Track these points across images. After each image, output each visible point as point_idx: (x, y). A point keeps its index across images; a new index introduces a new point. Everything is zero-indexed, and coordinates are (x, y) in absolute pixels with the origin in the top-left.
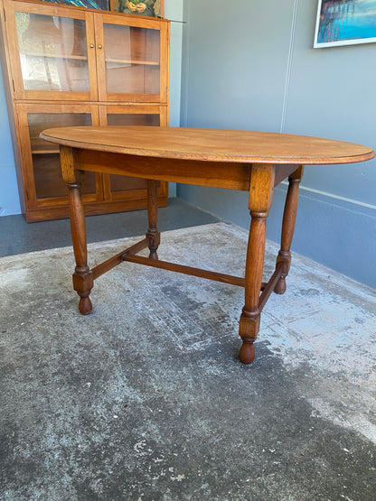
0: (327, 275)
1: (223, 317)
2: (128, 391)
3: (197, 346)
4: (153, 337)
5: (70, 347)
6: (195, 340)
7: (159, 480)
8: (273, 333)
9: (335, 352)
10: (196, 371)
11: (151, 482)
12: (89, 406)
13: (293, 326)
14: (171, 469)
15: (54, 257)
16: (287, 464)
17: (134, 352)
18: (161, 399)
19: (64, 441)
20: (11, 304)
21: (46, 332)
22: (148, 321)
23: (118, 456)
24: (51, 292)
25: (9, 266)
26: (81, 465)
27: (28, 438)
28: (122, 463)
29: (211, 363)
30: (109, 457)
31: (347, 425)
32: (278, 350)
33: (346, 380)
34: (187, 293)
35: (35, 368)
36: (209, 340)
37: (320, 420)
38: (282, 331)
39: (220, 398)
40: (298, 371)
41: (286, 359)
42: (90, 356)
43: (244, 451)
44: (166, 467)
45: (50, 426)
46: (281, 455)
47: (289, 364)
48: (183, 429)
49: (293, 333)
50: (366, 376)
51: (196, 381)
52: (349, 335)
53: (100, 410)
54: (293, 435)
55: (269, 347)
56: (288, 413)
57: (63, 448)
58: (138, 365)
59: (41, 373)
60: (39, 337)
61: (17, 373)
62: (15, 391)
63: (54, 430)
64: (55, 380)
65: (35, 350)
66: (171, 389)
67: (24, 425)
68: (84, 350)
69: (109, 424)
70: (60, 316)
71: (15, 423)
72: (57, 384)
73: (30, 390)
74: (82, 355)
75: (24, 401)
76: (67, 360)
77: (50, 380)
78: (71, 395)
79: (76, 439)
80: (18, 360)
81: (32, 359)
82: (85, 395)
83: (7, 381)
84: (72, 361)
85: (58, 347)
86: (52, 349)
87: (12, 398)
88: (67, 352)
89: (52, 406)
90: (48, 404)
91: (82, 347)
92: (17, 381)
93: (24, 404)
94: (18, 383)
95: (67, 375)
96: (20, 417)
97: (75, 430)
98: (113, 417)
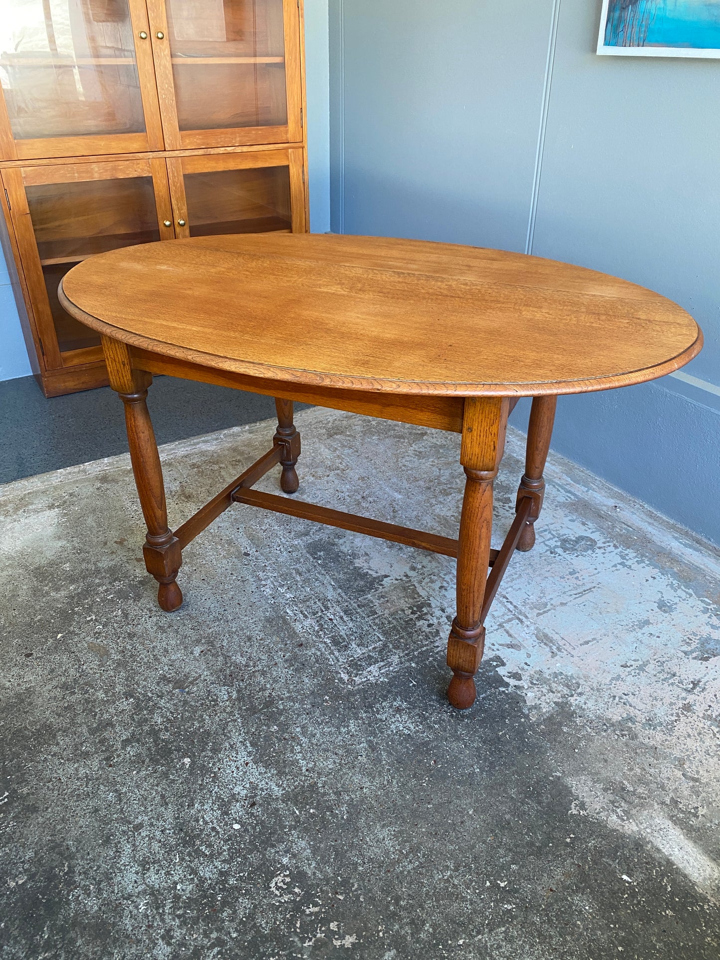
0: (611, 502)
1: (420, 607)
2: (255, 773)
3: (374, 673)
4: (295, 657)
5: (148, 684)
6: (370, 660)
7: (315, 947)
8: (508, 640)
9: (618, 678)
10: (373, 727)
11: (301, 951)
12: (191, 805)
13: (546, 623)
14: (333, 926)
15: (104, 479)
16: (526, 908)
17: (263, 689)
18: (313, 786)
19: (154, 878)
20: (36, 592)
21: (103, 653)
22: (285, 622)
23: (244, 903)
24: (105, 563)
25: (22, 504)
26: (184, 923)
27: (92, 873)
28: (251, 917)
29: (398, 710)
30: (231, 905)
31: (631, 828)
32: (516, 676)
33: (634, 737)
34: (354, 555)
35: (92, 731)
36: (395, 659)
37: (585, 819)
38: (524, 634)
39: (414, 781)
40: (550, 720)
41: (531, 697)
42: (186, 702)
43: (454, 886)
44: (326, 922)
45: (127, 848)
46: (517, 891)
47: (536, 707)
48: (352, 846)
49: (544, 639)
50: (670, 728)
51: (372, 747)
52: (645, 639)
53: (210, 814)
54: (539, 853)
55: (501, 671)
56: (531, 807)
57: (153, 892)
58: (272, 718)
59: (102, 742)
60: (91, 665)
61: (61, 743)
62: (60, 779)
63: (135, 856)
64: (128, 755)
65: (87, 692)
66: (330, 767)
67: (82, 849)
68: (174, 689)
69: (226, 841)
70: (126, 615)
71: (67, 845)
72: (132, 762)
73: (87, 777)
74: (172, 699)
75: (78, 801)
76: (145, 712)
77: (119, 756)
78: (157, 786)
79: (172, 872)
80: (59, 715)
81: (83, 712)
82: (181, 783)
83: (44, 761)
84: (154, 714)
85: (126, 685)
86: (117, 689)
87: (56, 795)
88: (145, 695)
89: (127, 807)
90: (119, 804)
91: (169, 682)
92: (62, 759)
93: (78, 807)
94: (64, 764)
95: (147, 743)
96: (75, 832)
97: (168, 855)
98: (232, 828)
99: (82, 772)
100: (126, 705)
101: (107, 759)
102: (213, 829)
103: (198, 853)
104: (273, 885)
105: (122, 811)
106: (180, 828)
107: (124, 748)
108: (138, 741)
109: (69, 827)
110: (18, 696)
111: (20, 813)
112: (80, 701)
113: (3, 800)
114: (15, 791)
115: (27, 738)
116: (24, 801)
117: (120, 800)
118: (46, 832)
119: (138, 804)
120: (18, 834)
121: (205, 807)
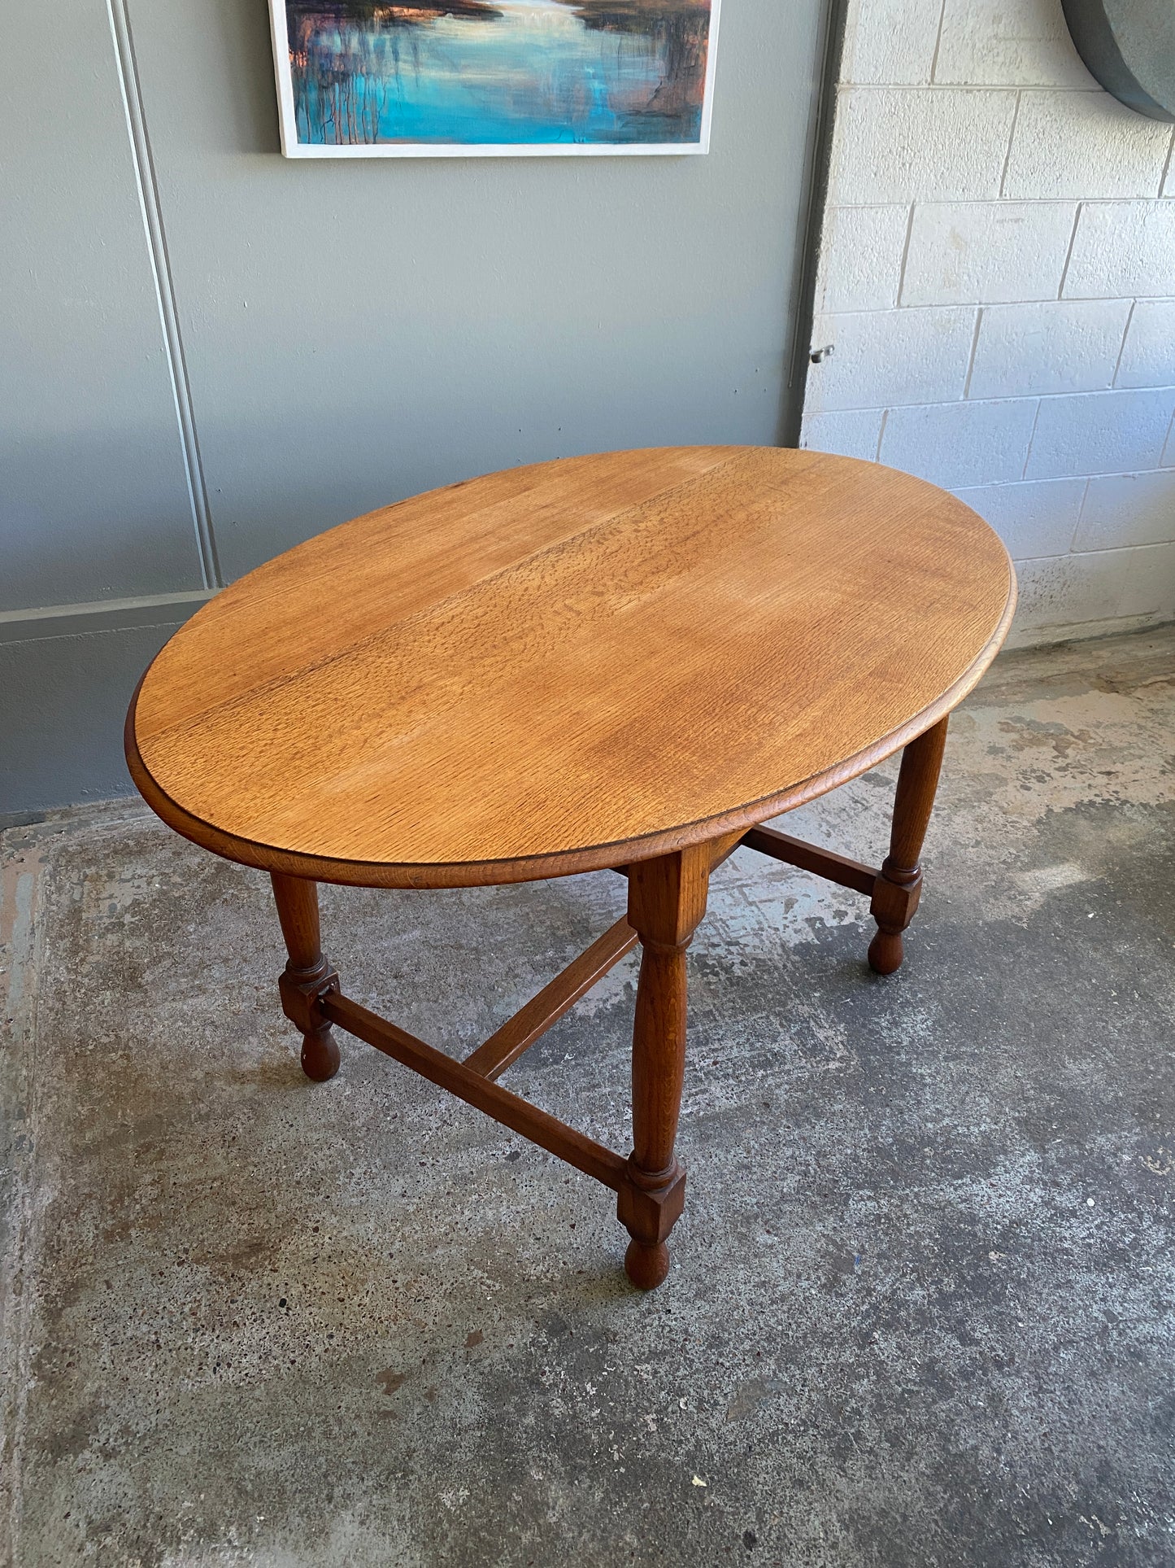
3: (830, 1034)
6: (805, 1034)
8: (779, 904)
10: (923, 1051)
16: (1134, 984)
18: (1018, 1120)
29: (895, 1023)
31: (1037, 897)
32: (840, 914)
36: (805, 1009)
37: (1032, 921)
38: (768, 890)
42: (883, 1256)
46: (1119, 986)
51: (954, 1057)
54: (1075, 961)
55: (831, 923)
56: (1024, 952)
60: (786, 1408)
61: (972, 1442)
62: (1045, 1434)
63: (1154, 1319)
64: (990, 1335)
65: (857, 1412)
66: (987, 1101)
67: (1156, 1388)
68: (852, 1272)
69: (1114, 1215)
70: (655, 1355)
71: (1155, 1409)
72: (1002, 1329)
73: (1036, 1394)
74: (876, 1275)
75: (1080, 1402)
76: (902, 1313)
77: (993, 1349)
78: (1041, 1294)
79: (1167, 1274)
80: (910, 1455)
81: (904, 1413)
82: (1033, 1263)
83: (1011, 1466)
84: (908, 1301)
85: (841, 1345)
86: (851, 1361)
87: (1074, 1436)
88: (867, 1315)
89: (1081, 1332)
90: (1077, 1343)
91: (836, 1278)
92: (1005, 1435)
93: (1090, 1401)
94: (1016, 1432)
95: (964, 1309)
96: (1133, 1399)
97: (1144, 1279)
98: (1093, 1207)
99: (1026, 1401)
100: (885, 1345)
101: (999, 1365)
102: (1098, 1227)
103: (1134, 1244)
104: (1160, 1173)
105: (1090, 1338)
106: (1101, 1266)
107: (977, 1343)
108: (961, 1322)
109: (1127, 1410)
110: (861, 1542)
111: (1113, 1490)
112: (877, 1420)
113: (1094, 1522)
114: (1075, 1506)
115: (965, 1508)
116: (1092, 1487)
117: (1071, 1342)
118: (1141, 1443)
119: (1074, 1318)
120: (1151, 1485)
121: (1067, 1235)
